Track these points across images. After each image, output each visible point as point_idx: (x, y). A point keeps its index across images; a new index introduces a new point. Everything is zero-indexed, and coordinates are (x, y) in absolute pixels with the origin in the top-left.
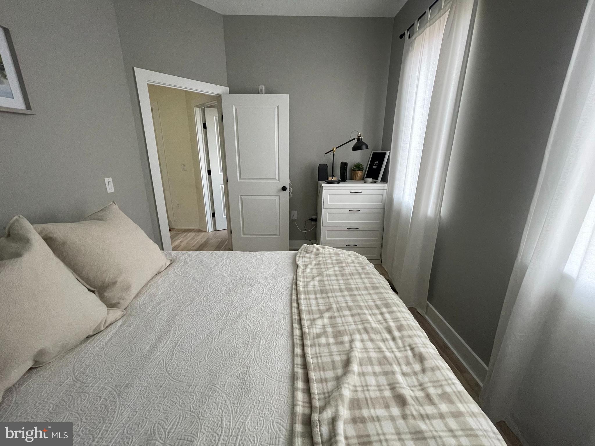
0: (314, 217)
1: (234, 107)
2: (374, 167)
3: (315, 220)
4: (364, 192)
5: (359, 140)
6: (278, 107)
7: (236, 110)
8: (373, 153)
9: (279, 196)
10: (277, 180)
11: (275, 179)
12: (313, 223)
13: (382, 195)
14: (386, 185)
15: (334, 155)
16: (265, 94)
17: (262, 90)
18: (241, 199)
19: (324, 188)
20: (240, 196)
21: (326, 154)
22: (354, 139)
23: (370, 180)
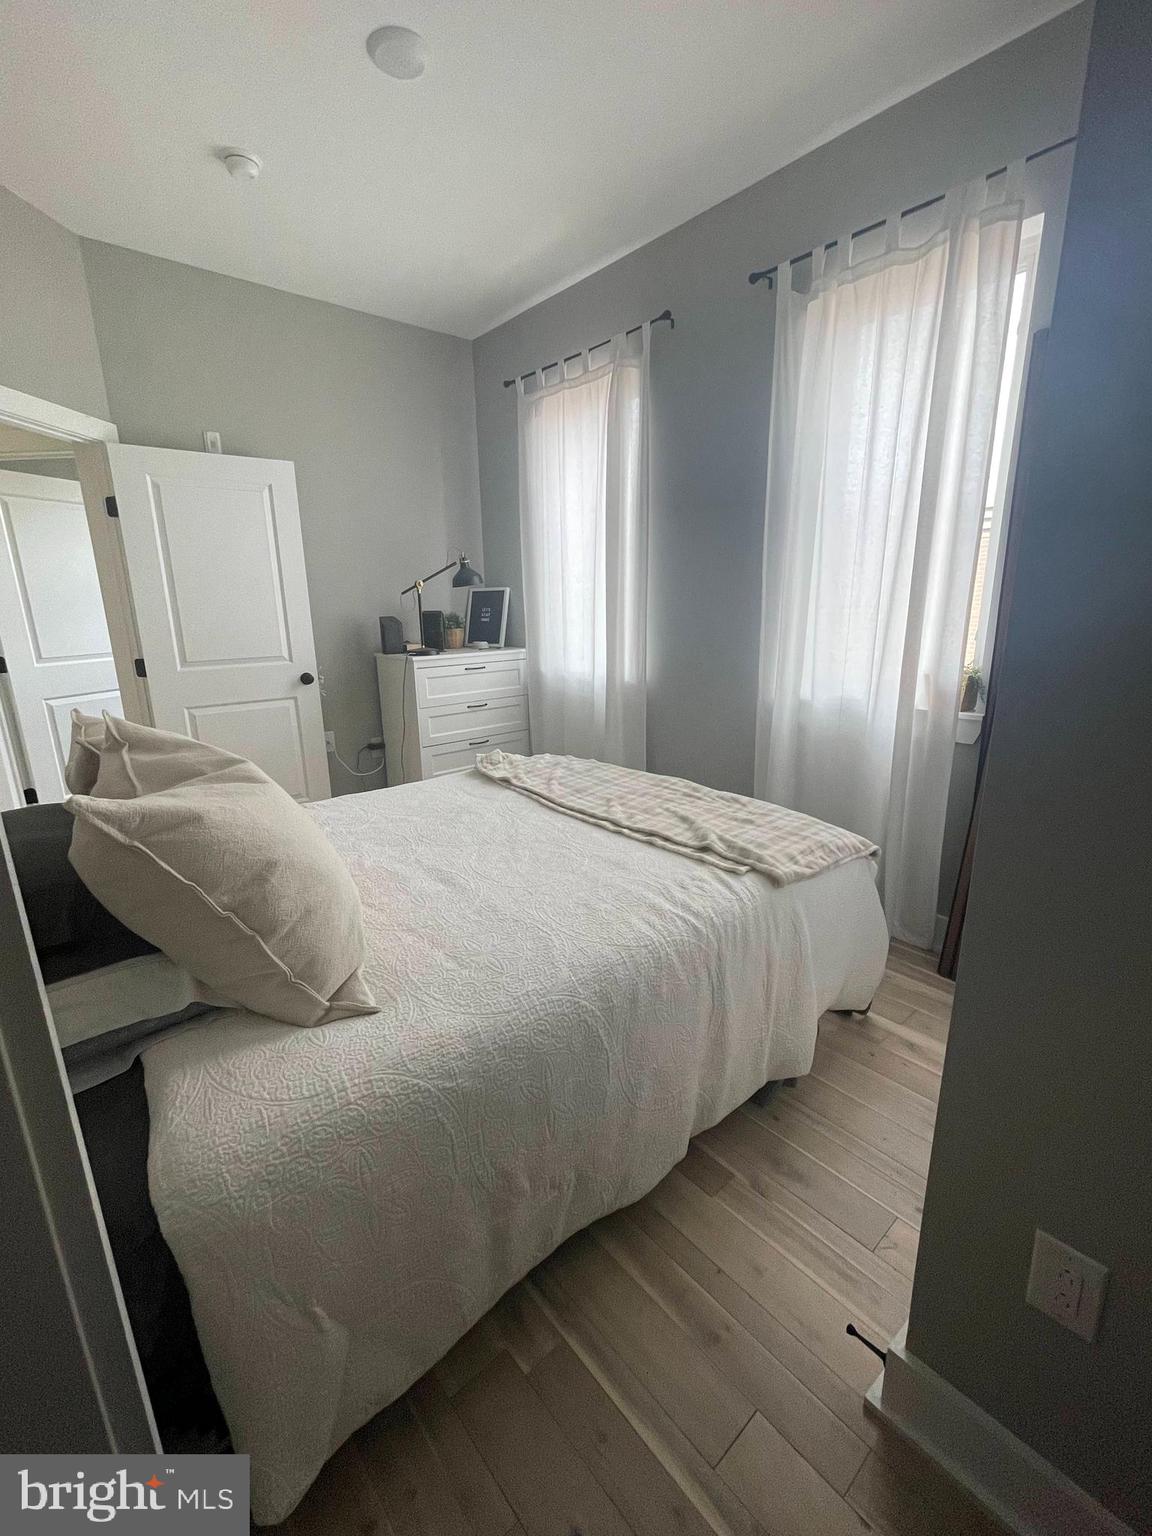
0: (374, 740)
1: (148, 478)
2: (483, 620)
3: (381, 746)
4: (489, 667)
5: (463, 565)
6: (270, 487)
7: (156, 486)
8: (474, 593)
9: (295, 699)
10: (285, 659)
11: (281, 658)
12: (375, 754)
13: (519, 670)
14: (523, 650)
15: (419, 595)
16: (223, 453)
17: (213, 444)
18: (193, 718)
19: (416, 666)
20: (186, 711)
21: (403, 593)
22: (455, 564)
23: (484, 644)
